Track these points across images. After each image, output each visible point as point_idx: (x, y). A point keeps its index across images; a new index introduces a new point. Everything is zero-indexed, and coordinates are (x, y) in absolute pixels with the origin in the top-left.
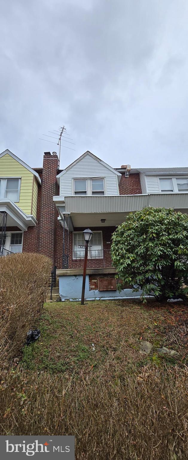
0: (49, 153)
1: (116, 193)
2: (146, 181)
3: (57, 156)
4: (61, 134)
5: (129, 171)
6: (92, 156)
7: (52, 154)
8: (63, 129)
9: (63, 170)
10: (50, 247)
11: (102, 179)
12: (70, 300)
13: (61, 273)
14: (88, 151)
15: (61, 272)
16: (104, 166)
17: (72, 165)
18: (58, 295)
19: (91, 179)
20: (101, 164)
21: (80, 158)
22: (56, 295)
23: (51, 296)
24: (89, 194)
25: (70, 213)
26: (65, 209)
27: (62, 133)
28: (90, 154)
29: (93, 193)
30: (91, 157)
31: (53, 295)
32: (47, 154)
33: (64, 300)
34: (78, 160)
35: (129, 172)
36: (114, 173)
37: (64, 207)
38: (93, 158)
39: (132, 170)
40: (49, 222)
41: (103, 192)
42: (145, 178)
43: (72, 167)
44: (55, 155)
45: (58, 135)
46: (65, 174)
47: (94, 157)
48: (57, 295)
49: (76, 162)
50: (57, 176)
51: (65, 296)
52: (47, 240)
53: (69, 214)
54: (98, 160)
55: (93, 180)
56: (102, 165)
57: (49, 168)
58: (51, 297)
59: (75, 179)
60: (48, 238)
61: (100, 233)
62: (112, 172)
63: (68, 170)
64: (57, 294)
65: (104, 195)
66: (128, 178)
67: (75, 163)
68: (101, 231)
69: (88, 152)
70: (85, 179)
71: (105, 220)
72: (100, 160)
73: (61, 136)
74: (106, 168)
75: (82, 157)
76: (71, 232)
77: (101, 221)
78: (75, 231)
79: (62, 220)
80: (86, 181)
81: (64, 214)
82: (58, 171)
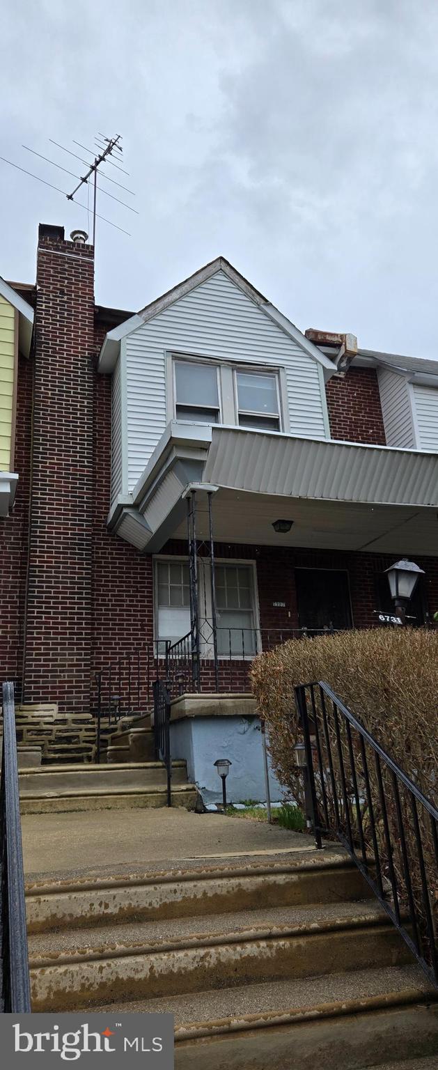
0: (60, 231)
1: (319, 430)
3: (90, 251)
4: (97, 163)
5: (350, 356)
6: (237, 279)
7: (67, 238)
8: (110, 147)
9: (134, 314)
10: (74, 608)
11: (272, 371)
12: (234, 805)
13: (203, 708)
14: (221, 258)
15: (201, 705)
16: (278, 326)
17: (166, 300)
18: (194, 789)
19: (238, 366)
20: (266, 314)
21: (192, 280)
22: (184, 787)
23: (169, 791)
24: (229, 421)
25: (215, 489)
26: (202, 471)
27: (102, 159)
28: (227, 270)
29: (243, 419)
30: (233, 281)
31: (173, 788)
32: (50, 234)
33: (214, 808)
34: (186, 286)
35: (349, 360)
36: (312, 357)
37: (201, 463)
38: (239, 288)
39: (360, 353)
40: (70, 510)
41: (274, 423)
42: (411, 390)
43: (165, 308)
44: (82, 242)
45: (85, 163)
46: (139, 328)
47: (243, 285)
48: (187, 790)
49: (179, 291)
50: (112, 335)
51: (215, 790)
52: (63, 577)
53: (210, 493)
54: (258, 298)
55: (239, 370)
56: (273, 320)
57: (62, 292)
58: (169, 796)
59: (178, 357)
60: (67, 573)
61: (247, 569)
62: (305, 351)
63: (153, 317)
64: (190, 786)
65: (279, 431)
66: (341, 379)
67: (175, 295)
68: (253, 562)
69: (223, 264)
70: (213, 363)
71: (291, 523)
72: (263, 302)
73: (93, 168)
74: (285, 332)
75: (200, 277)
76: (148, 555)
77: (274, 524)
78: (163, 551)
79: (135, 506)
80: (218, 369)
81: (193, 491)
82: (97, 310)
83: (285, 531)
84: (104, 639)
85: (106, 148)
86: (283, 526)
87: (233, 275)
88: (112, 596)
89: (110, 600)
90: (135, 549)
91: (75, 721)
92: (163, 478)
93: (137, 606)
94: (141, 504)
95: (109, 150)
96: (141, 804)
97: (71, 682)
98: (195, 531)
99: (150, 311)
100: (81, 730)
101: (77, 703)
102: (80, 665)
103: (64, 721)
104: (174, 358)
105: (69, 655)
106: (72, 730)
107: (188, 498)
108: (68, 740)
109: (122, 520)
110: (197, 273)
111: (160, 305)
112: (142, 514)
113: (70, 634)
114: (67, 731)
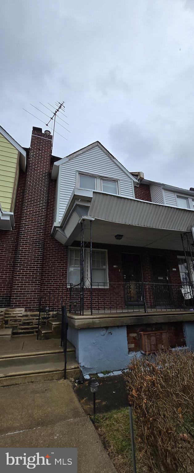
0: (40, 130)
2: (164, 195)
3: (51, 137)
4: (56, 112)
5: (141, 179)
6: (103, 149)
7: (43, 132)
8: (61, 106)
10: (35, 267)
11: (115, 181)
12: (99, 374)
14: (98, 142)
15: (83, 323)
16: (118, 166)
17: (77, 153)
18: (78, 368)
19: (102, 178)
20: (113, 161)
21: (87, 148)
22: (73, 367)
23: (65, 369)
25: (93, 219)
26: (88, 211)
27: (58, 110)
28: (100, 146)
30: (102, 149)
31: (68, 367)
32: (36, 130)
33: (88, 377)
34: (85, 149)
35: (141, 181)
36: (130, 177)
37: (87, 208)
42: (163, 191)
43: (77, 156)
44: (49, 134)
45: (52, 112)
46: (63, 163)
47: (105, 151)
48: (75, 368)
50: (56, 163)
51: (89, 367)
52: (31, 255)
53: (91, 221)
54: (111, 156)
55: (103, 180)
56: (116, 164)
57: (39, 150)
58: (65, 372)
59: (81, 174)
60: (32, 253)
61: (104, 253)
63: (72, 159)
64: (76, 365)
66: (138, 187)
67: (81, 152)
68: (106, 250)
69: (98, 144)
70: (93, 176)
71: (122, 236)
72: (112, 157)
73: (55, 114)
74: (120, 168)
75: (90, 147)
76: (66, 247)
77: (115, 236)
78: (72, 245)
79: (60, 227)
80: (95, 179)
81: (84, 220)
82: (52, 157)
83: (120, 239)
84: (47, 279)
85: (59, 106)
86: (119, 237)
87: (102, 147)
88: (51, 262)
89: (50, 264)
90: (61, 244)
91: (31, 316)
92: (71, 215)
93: (61, 266)
94: (63, 226)
95: (60, 107)
96: (50, 378)
97: (31, 298)
98: (84, 238)
99: (71, 156)
100: (34, 319)
101: (33, 307)
102: (36, 291)
103: (27, 316)
104: (79, 174)
105: (31, 287)
106: (30, 320)
107: (81, 223)
108: (28, 324)
109: (56, 233)
110: (89, 145)
111: (75, 155)
112: (63, 230)
113: (32, 278)
114: (28, 320)
